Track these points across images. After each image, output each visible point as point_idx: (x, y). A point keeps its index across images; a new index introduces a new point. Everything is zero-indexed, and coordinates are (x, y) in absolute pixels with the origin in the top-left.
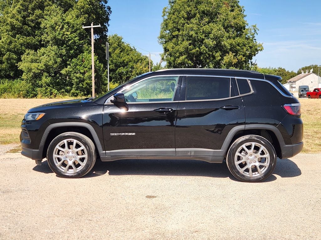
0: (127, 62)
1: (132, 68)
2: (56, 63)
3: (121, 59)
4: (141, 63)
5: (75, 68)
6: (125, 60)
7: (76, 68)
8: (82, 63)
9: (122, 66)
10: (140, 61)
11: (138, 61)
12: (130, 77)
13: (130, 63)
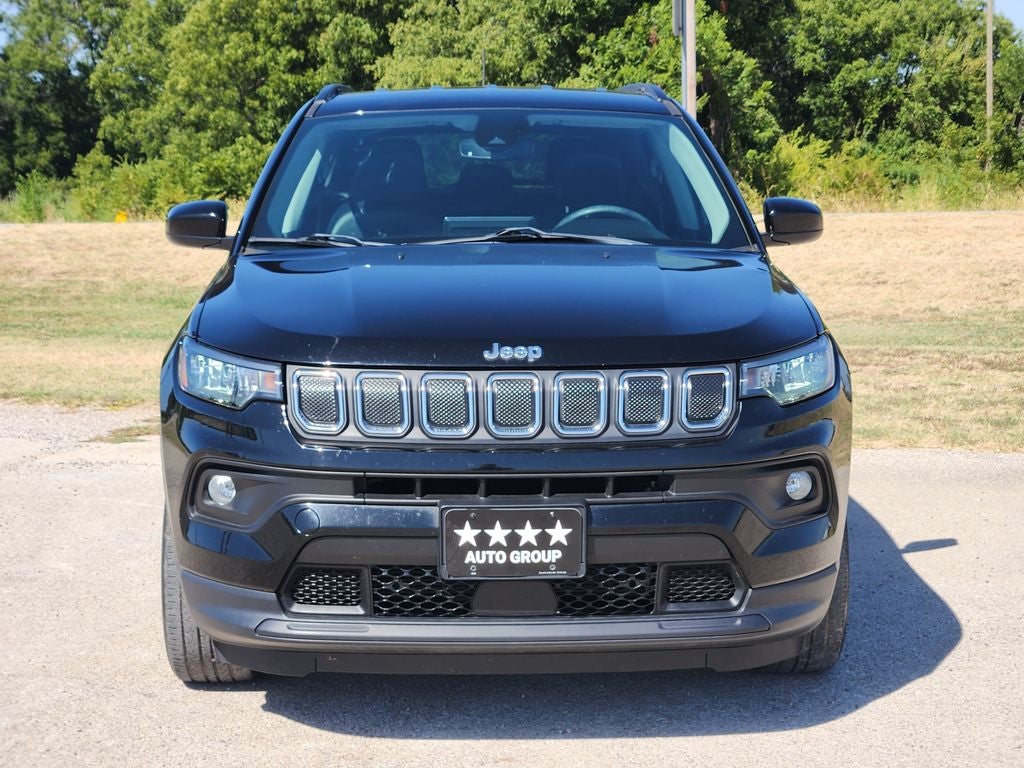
0: (888, 35)
1: (911, 60)
2: (532, 55)
3: (856, 19)
4: (954, 34)
5: (613, 75)
6: (876, 23)
7: (618, 76)
8: (645, 53)
9: (860, 56)
10: (951, 26)
11: (939, 28)
12: (900, 103)
13: (901, 39)
